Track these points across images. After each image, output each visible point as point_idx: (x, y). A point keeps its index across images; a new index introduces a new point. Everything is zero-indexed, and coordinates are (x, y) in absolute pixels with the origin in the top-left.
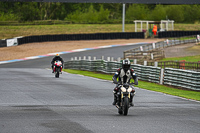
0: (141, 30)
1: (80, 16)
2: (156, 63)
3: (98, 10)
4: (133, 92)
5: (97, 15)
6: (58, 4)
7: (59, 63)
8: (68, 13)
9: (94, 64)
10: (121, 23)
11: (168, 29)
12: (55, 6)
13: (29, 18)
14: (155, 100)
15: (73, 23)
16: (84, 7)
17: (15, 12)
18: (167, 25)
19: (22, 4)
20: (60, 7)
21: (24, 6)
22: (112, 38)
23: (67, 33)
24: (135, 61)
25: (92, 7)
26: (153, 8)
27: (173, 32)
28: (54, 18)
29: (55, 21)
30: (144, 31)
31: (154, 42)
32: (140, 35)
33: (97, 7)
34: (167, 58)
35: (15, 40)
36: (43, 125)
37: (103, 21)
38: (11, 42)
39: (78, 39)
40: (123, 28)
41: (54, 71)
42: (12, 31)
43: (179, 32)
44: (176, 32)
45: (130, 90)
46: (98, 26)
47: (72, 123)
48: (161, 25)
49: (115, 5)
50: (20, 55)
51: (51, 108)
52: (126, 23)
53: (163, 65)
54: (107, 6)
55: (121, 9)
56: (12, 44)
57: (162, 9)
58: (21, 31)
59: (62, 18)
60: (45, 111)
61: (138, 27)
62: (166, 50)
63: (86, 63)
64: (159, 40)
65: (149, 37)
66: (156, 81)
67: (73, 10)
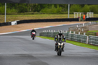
0: (77, 17)
1: (47, 10)
2: (85, 33)
3: (56, 8)
4: (64, 45)
5: (56, 10)
6: (37, 4)
7: (34, 33)
8: (42, 9)
9: (54, 34)
10: (67, 13)
11: (90, 17)
12: (35, 5)
13: (22, 11)
14: (84, 51)
15: (44, 14)
16: (49, 6)
17: (15, 8)
18: (90, 15)
19: (19, 4)
20: (38, 6)
21: (20, 5)
22: (63, 21)
23: (41, 18)
24: (74, 32)
25: (53, 6)
26: (83, 6)
27: (93, 18)
28: (35, 11)
29: (35, 13)
30: (79, 18)
31: (84, 23)
32: (77, 20)
33: (56, 6)
34: (90, 31)
35: (15, 22)
36: (29, 63)
37: (59, 13)
38: (13, 23)
39: (46, 22)
40: (69, 16)
41: (32, 36)
42: (14, 18)
43: (96, 18)
44: (95, 18)
45: (62, 44)
46: (56, 15)
47: (43, 63)
48: (87, 15)
49: (65, 5)
50: (18, 29)
51: (33, 55)
52: (70, 14)
53: (88, 34)
54: (61, 6)
55: (68, 7)
56: (14, 24)
57: (87, 7)
58: (18, 18)
59: (38, 11)
60: (30, 57)
61: (76, 16)
62: (90, 27)
63: (50, 33)
64: (86, 22)
65: (81, 21)
66: (84, 42)
67: (44, 8)
